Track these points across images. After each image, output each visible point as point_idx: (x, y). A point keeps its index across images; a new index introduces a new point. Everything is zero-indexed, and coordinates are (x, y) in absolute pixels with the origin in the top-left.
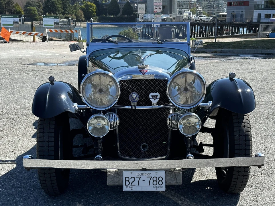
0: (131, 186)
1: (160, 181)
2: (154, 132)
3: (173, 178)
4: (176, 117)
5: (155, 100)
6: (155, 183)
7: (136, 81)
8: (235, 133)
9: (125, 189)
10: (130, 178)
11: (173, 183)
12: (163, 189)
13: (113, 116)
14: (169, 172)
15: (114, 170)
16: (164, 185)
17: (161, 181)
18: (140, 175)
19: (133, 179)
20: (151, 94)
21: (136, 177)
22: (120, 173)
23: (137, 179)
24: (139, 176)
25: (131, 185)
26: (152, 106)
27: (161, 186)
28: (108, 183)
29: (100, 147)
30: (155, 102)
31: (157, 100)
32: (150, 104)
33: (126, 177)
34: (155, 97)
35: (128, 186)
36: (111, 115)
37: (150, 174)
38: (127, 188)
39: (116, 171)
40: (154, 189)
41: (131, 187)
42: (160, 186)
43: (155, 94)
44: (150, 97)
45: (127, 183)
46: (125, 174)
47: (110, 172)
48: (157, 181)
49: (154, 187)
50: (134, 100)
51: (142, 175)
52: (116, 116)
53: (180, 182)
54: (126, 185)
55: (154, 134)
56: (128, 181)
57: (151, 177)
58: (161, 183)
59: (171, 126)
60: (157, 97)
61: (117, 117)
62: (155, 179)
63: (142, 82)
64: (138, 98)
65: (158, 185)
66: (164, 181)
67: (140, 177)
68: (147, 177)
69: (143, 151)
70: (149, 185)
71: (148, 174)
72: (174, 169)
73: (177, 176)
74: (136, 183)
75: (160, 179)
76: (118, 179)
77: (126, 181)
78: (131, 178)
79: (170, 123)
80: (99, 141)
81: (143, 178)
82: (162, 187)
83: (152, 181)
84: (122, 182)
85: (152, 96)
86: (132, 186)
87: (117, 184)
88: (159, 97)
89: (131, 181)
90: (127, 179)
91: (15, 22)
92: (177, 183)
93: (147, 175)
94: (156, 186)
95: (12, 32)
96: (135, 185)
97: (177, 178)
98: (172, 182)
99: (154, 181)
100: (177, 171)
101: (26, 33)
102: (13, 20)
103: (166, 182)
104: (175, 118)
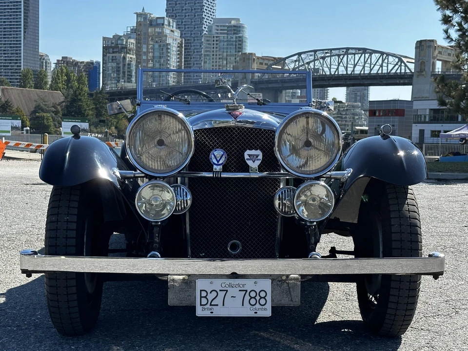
0: (211, 307)
1: (261, 298)
2: (252, 221)
3: (284, 293)
4: (290, 193)
5: (254, 162)
6: (253, 301)
7: (223, 131)
8: (392, 220)
9: (200, 312)
10: (209, 292)
11: (285, 301)
13: (180, 189)
14: (278, 281)
15: (181, 277)
16: (269, 306)
17: (264, 298)
18: (227, 286)
19: (214, 294)
20: (248, 152)
21: (220, 290)
22: (191, 282)
23: (221, 294)
24: (225, 289)
25: (211, 305)
26: (249, 172)
27: (263, 307)
28: (170, 302)
29: (157, 240)
30: (254, 165)
31: (258, 163)
32: (246, 168)
33: (201, 291)
34: (253, 158)
35: (205, 307)
36: (177, 189)
37: (244, 285)
38: (204, 310)
39: (184, 279)
40: (251, 314)
41: (210, 309)
42: (261, 307)
43: (253, 152)
44: (246, 157)
45: (204, 301)
46: (200, 284)
47: (173, 280)
48: (257, 297)
49: (252, 309)
50: (218, 162)
51: (231, 286)
52: (185, 190)
53: (297, 300)
54: (201, 305)
55: (252, 225)
56: (205, 297)
57: (246, 291)
58: (263, 301)
59: (282, 209)
60: (257, 157)
61: (188, 192)
62: (253, 294)
63: (232, 131)
64: (225, 157)
65: (258, 306)
66: (269, 298)
67: (227, 291)
68: (240, 290)
69: (232, 255)
70: (243, 305)
71: (241, 286)
72: (288, 276)
73: (291, 290)
74: (218, 301)
75: (263, 294)
76: (188, 293)
77: (201, 297)
78: (211, 293)
79: (279, 203)
80: (156, 230)
81: (232, 291)
82: (265, 309)
83: (247, 298)
84: (195, 300)
85: (249, 155)
86: (213, 307)
87: (184, 303)
88: (260, 157)
89: (211, 297)
90: (204, 294)
91: (15, 127)
92: (292, 302)
93: (239, 286)
94: (254, 307)
95: (9, 143)
96: (217, 305)
97: (292, 294)
98: (283, 301)
99: (251, 298)
100: (291, 279)
101: (31, 145)
102: (10, 124)
103: (272, 301)
104: (288, 195)
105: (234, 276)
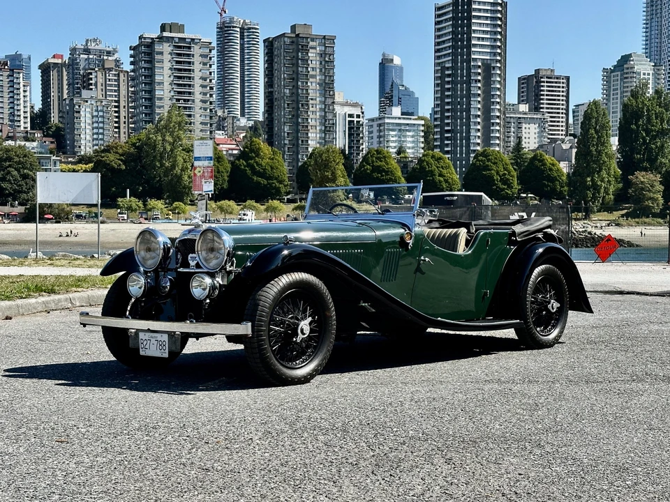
1: (164, 345)
3: (173, 344)
6: (161, 348)
9: (142, 353)
10: (144, 341)
11: (174, 348)
12: (166, 355)
14: (171, 335)
16: (167, 351)
20: (191, 255)
21: (148, 340)
22: (137, 334)
23: (149, 342)
25: (145, 348)
26: (190, 268)
28: (130, 345)
30: (192, 263)
31: (195, 262)
33: (141, 339)
34: (193, 259)
35: (143, 349)
37: (157, 337)
39: (135, 332)
40: (160, 355)
41: (145, 351)
42: (164, 351)
43: (194, 255)
44: (189, 258)
45: (142, 346)
46: (141, 335)
47: (131, 332)
48: (162, 345)
49: (160, 352)
50: (178, 261)
51: (152, 337)
54: (141, 348)
57: (158, 341)
58: (165, 348)
60: (195, 258)
62: (160, 343)
64: (181, 259)
65: (162, 350)
66: (167, 346)
67: (151, 340)
68: (155, 340)
70: (157, 349)
72: (175, 333)
73: (177, 341)
74: (148, 346)
75: (164, 343)
76: (137, 341)
77: (141, 344)
81: (153, 341)
82: (165, 353)
83: (158, 345)
84: (139, 345)
85: (191, 257)
87: (136, 347)
88: (197, 258)
89: (145, 343)
90: (142, 341)
92: (176, 349)
93: (155, 338)
96: (147, 349)
97: (176, 344)
99: (160, 345)
103: (169, 347)
105: (149, 331)
